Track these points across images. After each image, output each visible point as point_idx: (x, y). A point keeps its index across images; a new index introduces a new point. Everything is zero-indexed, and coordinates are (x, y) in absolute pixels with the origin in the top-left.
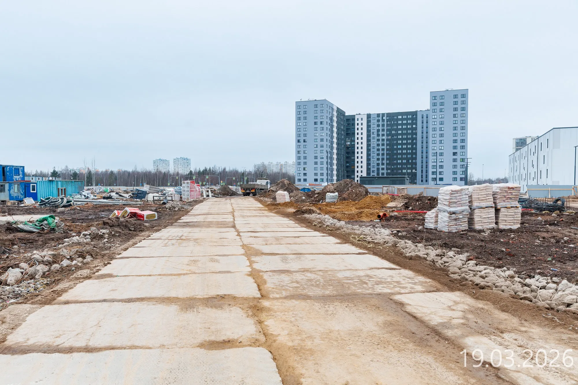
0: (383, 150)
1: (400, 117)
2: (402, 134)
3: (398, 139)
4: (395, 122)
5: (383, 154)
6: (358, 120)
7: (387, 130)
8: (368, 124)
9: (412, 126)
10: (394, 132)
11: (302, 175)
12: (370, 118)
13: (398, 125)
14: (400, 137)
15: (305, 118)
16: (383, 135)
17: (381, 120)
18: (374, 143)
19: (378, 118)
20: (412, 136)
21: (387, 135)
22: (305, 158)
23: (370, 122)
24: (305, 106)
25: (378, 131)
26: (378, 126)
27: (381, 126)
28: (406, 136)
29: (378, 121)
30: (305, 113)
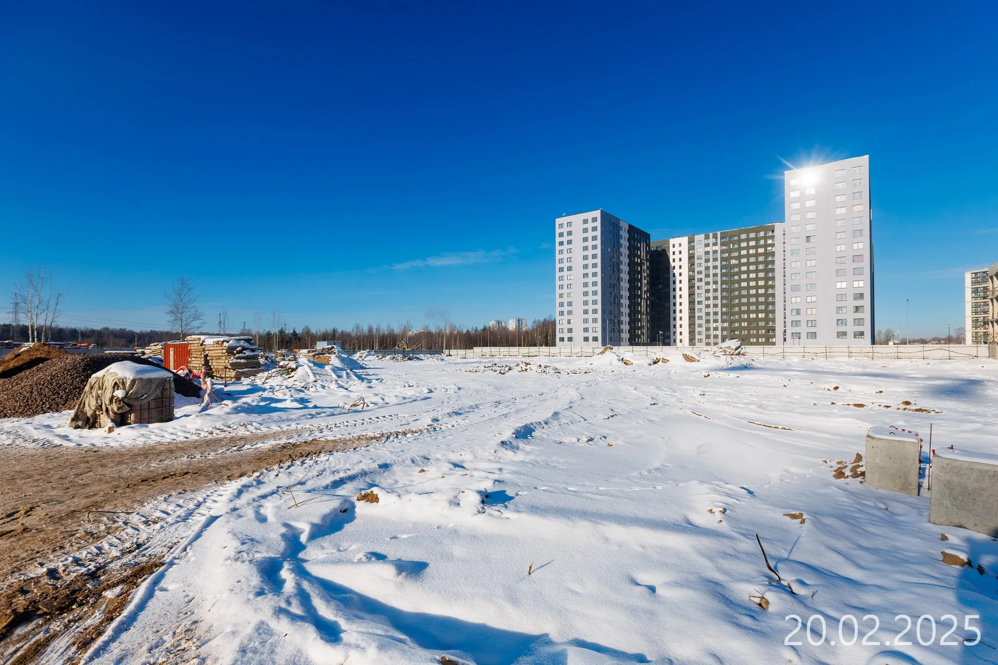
0: (715, 290)
1: (744, 236)
2: (748, 264)
3: (740, 273)
4: (736, 246)
5: (715, 298)
6: (674, 247)
7: (722, 259)
8: (691, 252)
9: (766, 250)
10: (733, 262)
11: (566, 331)
12: (694, 242)
13: (740, 249)
14: (744, 268)
15: (570, 242)
16: (715, 267)
17: (711, 245)
18: (701, 280)
19: (706, 242)
20: (767, 266)
21: (722, 267)
22: (570, 304)
23: (694, 249)
24: (569, 224)
25: (707, 261)
26: (707, 253)
27: (711, 253)
28: (755, 266)
29: (707, 245)
30: (570, 233)
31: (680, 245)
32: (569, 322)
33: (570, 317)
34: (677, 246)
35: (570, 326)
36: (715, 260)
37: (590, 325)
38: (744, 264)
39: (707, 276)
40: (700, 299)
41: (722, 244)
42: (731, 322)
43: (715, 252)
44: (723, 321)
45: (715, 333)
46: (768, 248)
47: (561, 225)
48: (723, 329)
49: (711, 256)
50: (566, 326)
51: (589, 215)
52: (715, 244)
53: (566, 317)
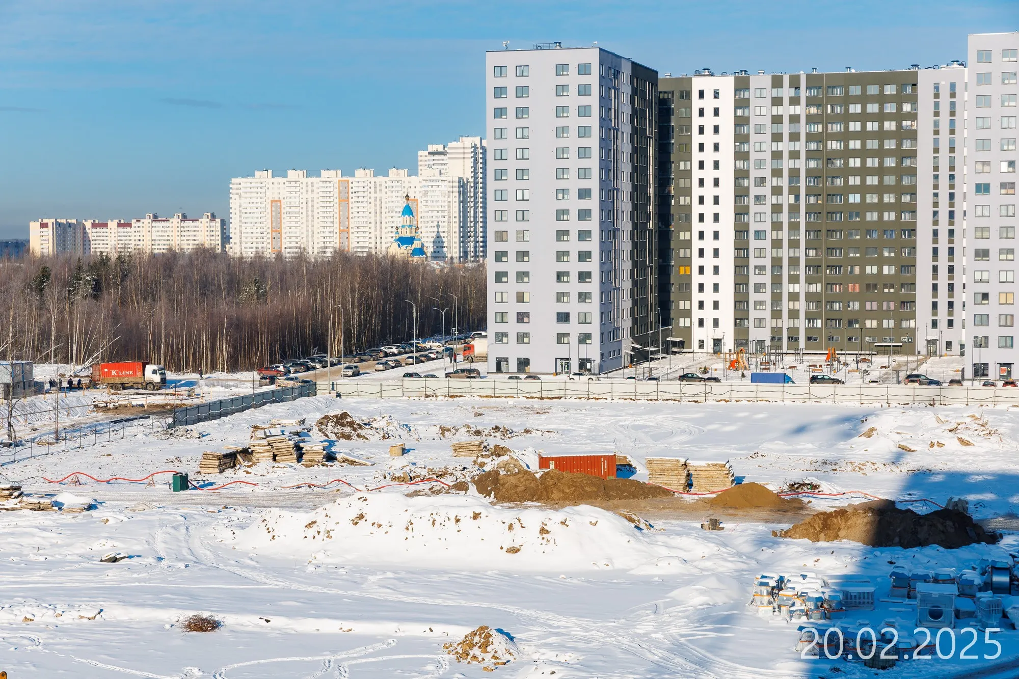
1: (856, 90)
2: (863, 153)
3: (848, 172)
4: (838, 110)
6: (701, 97)
7: (810, 137)
8: (740, 112)
9: (900, 126)
10: (834, 145)
11: (512, 318)
12: (747, 88)
13: (847, 118)
14: (855, 163)
15: (522, 112)
16: (794, 155)
17: (786, 101)
18: (762, 181)
19: (775, 93)
20: (900, 161)
21: (810, 155)
22: (522, 255)
23: (748, 106)
24: (521, 70)
25: (777, 137)
26: (777, 120)
27: (786, 120)
28: (876, 160)
29: (777, 102)
30: (522, 91)
31: (716, 94)
32: (520, 298)
33: (521, 287)
34: (709, 95)
35: (522, 308)
36: (794, 137)
37: (573, 307)
38: (855, 154)
39: (777, 173)
40: (759, 227)
41: (810, 102)
42: (828, 284)
43: (795, 119)
44: (809, 281)
45: (791, 307)
46: (905, 123)
47: (500, 70)
48: (810, 297)
49: (786, 128)
50: (513, 308)
51: (572, 57)
52: (795, 101)
53: (511, 286)
